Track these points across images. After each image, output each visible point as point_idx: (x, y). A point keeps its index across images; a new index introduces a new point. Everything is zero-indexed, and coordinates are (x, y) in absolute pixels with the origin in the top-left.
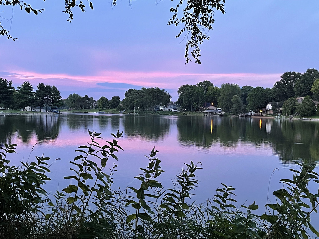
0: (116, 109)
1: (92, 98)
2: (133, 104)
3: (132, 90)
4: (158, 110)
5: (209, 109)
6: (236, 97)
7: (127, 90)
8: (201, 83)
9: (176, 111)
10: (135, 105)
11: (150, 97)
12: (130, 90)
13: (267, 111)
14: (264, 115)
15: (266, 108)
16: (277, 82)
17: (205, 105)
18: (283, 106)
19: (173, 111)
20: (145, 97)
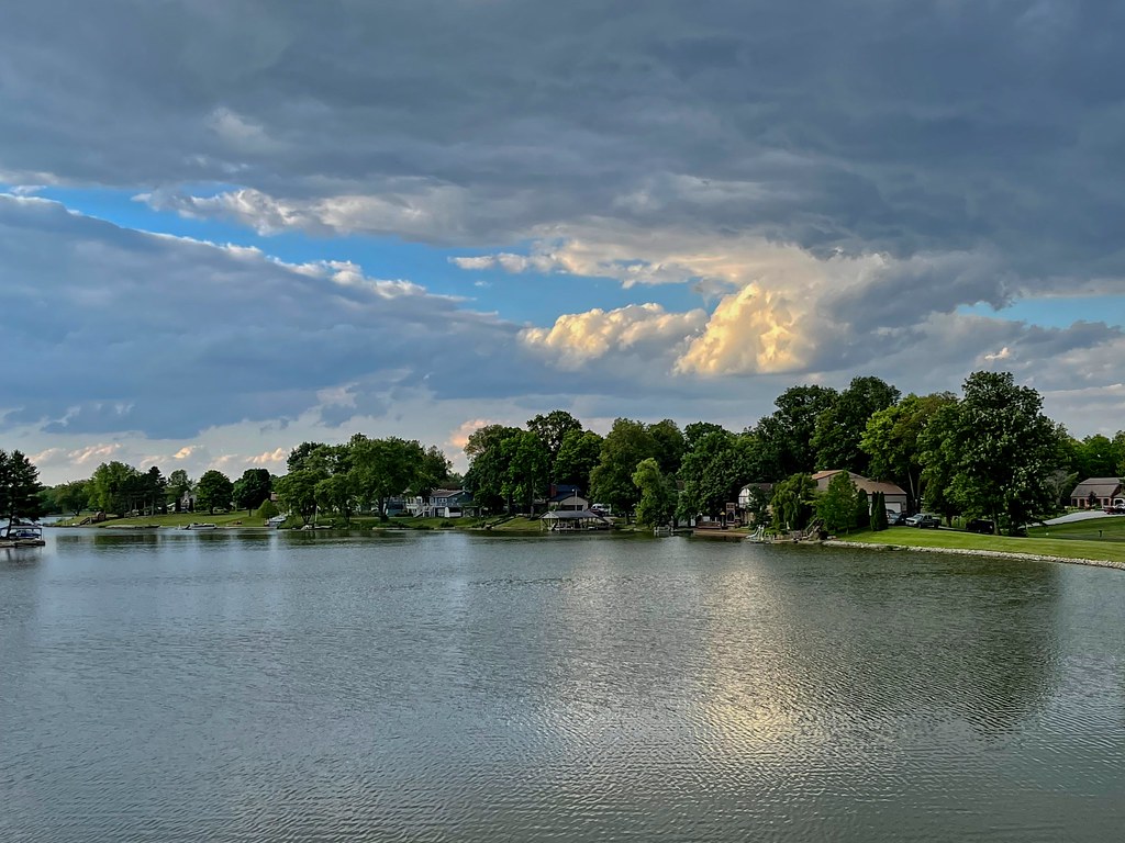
0: (254, 512)
1: (183, 472)
2: (313, 493)
3: (314, 446)
4: (398, 512)
5: (564, 508)
6: (645, 466)
7: (296, 448)
8: (540, 418)
9: (459, 514)
10: (317, 497)
11: (368, 471)
12: (306, 448)
13: (740, 511)
14: (731, 526)
15: (737, 501)
16: (764, 421)
17: (553, 494)
18: (774, 500)
19: (447, 514)
20: (353, 470)
